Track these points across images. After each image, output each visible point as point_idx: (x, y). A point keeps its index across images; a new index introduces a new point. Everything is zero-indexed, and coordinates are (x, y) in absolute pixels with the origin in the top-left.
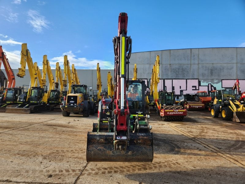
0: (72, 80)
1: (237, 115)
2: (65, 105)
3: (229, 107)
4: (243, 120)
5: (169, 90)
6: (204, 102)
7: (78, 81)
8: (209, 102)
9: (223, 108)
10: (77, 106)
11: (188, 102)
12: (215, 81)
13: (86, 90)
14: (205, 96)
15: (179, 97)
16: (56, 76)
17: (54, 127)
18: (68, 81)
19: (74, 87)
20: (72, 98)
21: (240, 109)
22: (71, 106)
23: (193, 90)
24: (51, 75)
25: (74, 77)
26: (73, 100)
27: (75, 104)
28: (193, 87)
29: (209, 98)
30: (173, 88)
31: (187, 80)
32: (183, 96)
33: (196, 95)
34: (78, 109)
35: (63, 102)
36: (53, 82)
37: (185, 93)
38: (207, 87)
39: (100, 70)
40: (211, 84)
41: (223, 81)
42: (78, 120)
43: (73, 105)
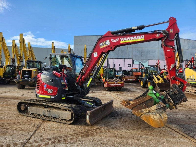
0: (28, 56)
1: (158, 85)
2: (19, 78)
3: (153, 79)
4: (162, 89)
5: (111, 67)
6: (136, 76)
7: (34, 58)
8: (139, 76)
9: (149, 80)
10: (32, 79)
11: (125, 76)
12: (144, 61)
13: (41, 65)
14: (137, 72)
15: (119, 72)
16: (12, 52)
17: (6, 99)
18: (24, 58)
19: (28, 62)
20: (27, 73)
21: (160, 81)
22: (25, 80)
23: (128, 67)
24: (7, 52)
25: (30, 54)
26: (27, 74)
27: (30, 78)
28: (129, 65)
29: (140, 73)
30: (114, 65)
31: (124, 59)
32: (121, 72)
33: (130, 71)
34: (32, 82)
35: (17, 77)
36: (9, 58)
37: (123, 69)
38: (138, 65)
39: (54, 49)
40: (141, 63)
41: (149, 60)
42: (32, 93)
43: (27, 78)
